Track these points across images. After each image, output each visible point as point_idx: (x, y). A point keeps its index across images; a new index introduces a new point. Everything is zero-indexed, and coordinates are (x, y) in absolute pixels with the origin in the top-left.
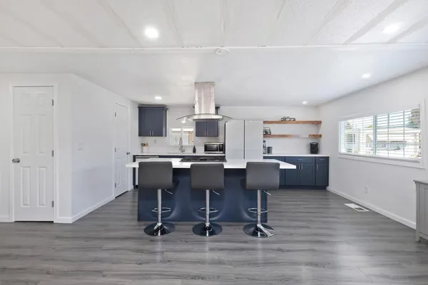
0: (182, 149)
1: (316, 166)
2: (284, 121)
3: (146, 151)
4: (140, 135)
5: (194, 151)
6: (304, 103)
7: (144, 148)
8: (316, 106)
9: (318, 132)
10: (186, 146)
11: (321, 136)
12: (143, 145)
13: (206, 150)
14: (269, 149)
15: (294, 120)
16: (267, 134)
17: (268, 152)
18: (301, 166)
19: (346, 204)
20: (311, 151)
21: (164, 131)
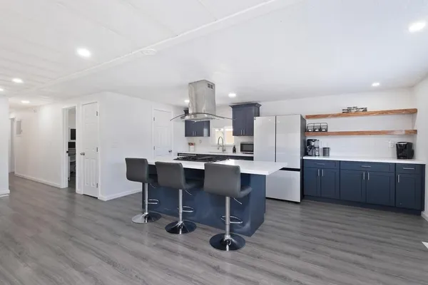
0: (223, 148)
2: (347, 112)
3: (192, 150)
4: (186, 136)
5: (234, 151)
6: (376, 84)
7: (192, 147)
8: (410, 87)
9: (413, 126)
10: (227, 146)
11: (416, 132)
12: (191, 144)
13: (241, 150)
14: (326, 151)
15: (365, 110)
16: (322, 131)
17: (324, 155)
18: (366, 174)
19: (424, 243)
20: (398, 154)
21: (205, 131)
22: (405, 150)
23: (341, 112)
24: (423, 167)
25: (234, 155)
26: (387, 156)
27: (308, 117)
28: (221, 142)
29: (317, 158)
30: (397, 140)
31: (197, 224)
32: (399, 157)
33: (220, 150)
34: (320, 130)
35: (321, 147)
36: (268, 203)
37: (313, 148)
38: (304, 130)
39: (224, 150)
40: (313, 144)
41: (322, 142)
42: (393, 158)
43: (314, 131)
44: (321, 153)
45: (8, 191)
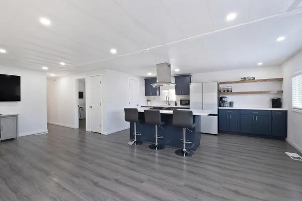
0: (169, 103)
1: (272, 118)
2: (244, 80)
3: (149, 104)
4: (146, 95)
6: (260, 64)
7: (149, 102)
8: (279, 65)
9: (281, 88)
10: (171, 101)
11: (283, 91)
12: (148, 101)
13: (181, 104)
14: (231, 104)
15: (254, 79)
16: (229, 91)
17: (230, 106)
18: (255, 118)
19: (286, 153)
20: (273, 105)
21: (158, 92)
22: (277, 103)
23: (240, 80)
24: (286, 112)
25: (176, 107)
26: (266, 106)
27: (221, 83)
28: (167, 99)
29: (226, 108)
30: (272, 97)
31: (165, 146)
32: (273, 107)
33: (167, 104)
34: (228, 91)
35: (229, 101)
36: (202, 135)
37: (224, 102)
38: (219, 91)
39: (169, 104)
40: (224, 99)
41: (229, 98)
42: (270, 108)
43: (224, 92)
44: (229, 105)
45: (47, 130)
